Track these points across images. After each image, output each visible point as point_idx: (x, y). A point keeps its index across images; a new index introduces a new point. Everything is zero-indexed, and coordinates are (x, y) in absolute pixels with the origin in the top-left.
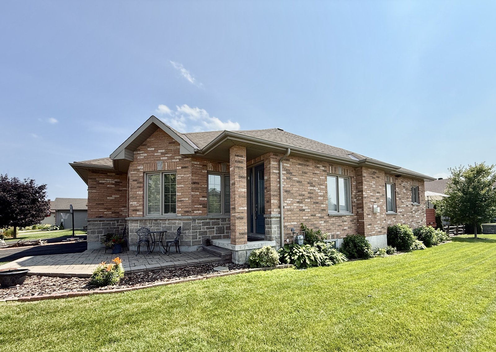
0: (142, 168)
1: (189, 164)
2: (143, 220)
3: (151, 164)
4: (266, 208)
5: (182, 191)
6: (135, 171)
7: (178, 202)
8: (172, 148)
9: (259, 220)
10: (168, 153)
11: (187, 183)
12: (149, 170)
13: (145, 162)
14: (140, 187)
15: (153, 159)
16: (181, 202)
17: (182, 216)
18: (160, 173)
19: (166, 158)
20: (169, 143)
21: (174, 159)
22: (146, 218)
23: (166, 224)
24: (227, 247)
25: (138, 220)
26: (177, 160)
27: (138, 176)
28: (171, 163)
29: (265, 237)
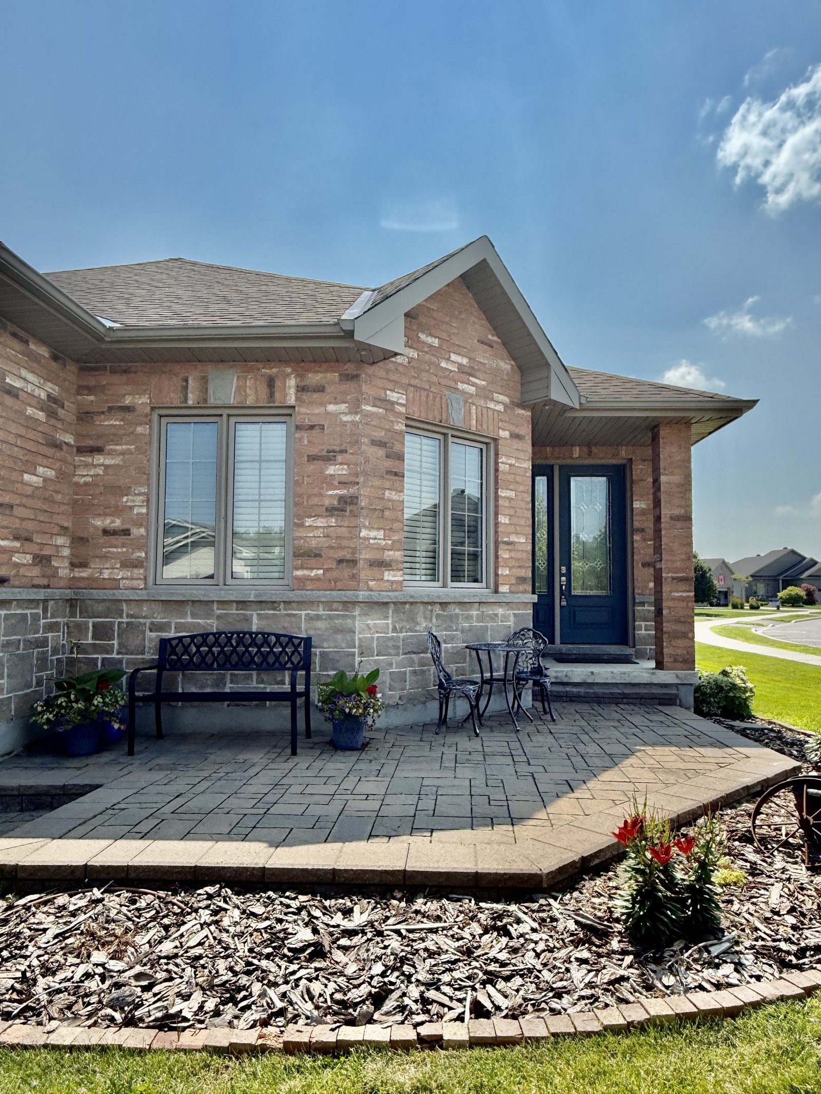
0: (401, 401)
1: (526, 430)
2: (405, 603)
3: (431, 397)
4: (640, 579)
5: (512, 512)
6: (379, 403)
7: (501, 546)
8: (486, 362)
9: (577, 609)
10: (478, 374)
11: (522, 488)
12: (423, 414)
13: (413, 382)
14: (396, 474)
15: (435, 379)
16: (509, 547)
17: (511, 592)
18: (445, 435)
19: (472, 390)
20: (478, 341)
21: (492, 400)
22: (412, 597)
23: (473, 619)
24: (645, 678)
25: (388, 603)
26: (500, 408)
27: (389, 430)
28: (485, 411)
29: (636, 652)
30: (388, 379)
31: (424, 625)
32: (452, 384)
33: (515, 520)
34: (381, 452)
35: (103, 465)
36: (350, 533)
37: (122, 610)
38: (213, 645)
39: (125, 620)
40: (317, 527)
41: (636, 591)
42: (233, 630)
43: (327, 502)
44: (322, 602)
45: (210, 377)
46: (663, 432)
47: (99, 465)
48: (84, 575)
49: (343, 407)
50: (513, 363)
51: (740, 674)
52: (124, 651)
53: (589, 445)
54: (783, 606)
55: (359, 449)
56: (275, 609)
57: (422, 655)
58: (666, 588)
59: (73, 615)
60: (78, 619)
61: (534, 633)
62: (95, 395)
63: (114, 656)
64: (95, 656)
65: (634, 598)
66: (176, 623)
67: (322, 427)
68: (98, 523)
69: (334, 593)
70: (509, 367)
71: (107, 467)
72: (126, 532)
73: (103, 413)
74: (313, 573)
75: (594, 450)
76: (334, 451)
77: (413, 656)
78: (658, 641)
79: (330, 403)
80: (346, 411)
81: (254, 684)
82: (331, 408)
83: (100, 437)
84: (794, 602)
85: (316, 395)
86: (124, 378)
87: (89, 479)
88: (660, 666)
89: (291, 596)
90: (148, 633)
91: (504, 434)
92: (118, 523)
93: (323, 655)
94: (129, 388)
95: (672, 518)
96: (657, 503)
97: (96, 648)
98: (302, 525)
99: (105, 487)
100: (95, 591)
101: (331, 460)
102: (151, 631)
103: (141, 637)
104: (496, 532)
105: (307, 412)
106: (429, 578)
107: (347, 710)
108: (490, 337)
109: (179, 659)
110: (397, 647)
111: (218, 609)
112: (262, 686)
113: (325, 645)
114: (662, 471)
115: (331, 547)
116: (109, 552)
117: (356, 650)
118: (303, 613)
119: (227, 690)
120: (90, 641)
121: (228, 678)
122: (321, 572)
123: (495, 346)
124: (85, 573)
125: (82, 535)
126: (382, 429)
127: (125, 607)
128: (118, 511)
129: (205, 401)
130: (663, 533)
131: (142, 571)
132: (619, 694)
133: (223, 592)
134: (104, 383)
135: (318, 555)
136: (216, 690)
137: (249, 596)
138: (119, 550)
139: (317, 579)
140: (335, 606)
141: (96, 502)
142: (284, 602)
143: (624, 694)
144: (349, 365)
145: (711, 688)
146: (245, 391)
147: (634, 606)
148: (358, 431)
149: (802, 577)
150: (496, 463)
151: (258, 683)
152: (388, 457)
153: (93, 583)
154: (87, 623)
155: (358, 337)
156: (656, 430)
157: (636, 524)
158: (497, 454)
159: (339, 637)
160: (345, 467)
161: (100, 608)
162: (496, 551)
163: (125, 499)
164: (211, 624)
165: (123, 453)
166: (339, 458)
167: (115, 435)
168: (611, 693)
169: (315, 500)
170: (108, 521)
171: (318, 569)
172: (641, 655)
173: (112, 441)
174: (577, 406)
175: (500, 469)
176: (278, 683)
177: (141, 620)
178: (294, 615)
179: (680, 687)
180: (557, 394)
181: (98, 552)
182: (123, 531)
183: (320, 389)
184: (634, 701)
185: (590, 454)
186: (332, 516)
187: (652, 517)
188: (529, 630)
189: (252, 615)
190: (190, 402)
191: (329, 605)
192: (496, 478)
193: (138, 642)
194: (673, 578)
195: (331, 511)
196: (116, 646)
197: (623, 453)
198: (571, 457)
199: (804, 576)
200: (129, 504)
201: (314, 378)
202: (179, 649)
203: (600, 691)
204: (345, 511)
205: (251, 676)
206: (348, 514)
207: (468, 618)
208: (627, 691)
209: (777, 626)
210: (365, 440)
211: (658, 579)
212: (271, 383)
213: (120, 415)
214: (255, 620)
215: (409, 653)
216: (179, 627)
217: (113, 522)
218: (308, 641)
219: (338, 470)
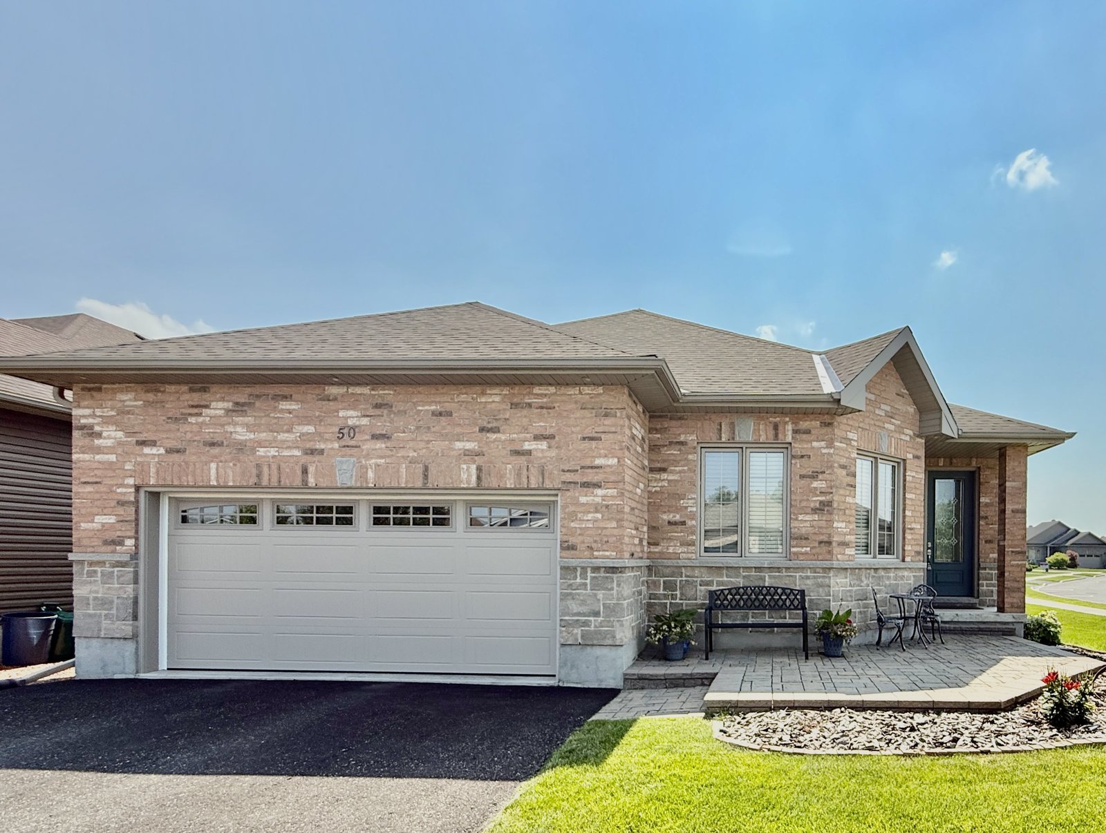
0: (854, 438)
1: (922, 453)
2: (856, 568)
3: (870, 434)
4: (983, 552)
5: (913, 508)
6: (843, 440)
7: (907, 531)
8: (900, 408)
9: (938, 572)
10: (896, 417)
11: (918, 492)
12: (866, 446)
13: (861, 425)
14: (852, 486)
15: (872, 422)
16: (912, 531)
17: (912, 561)
18: (876, 458)
19: (892, 427)
20: (896, 394)
21: (903, 433)
22: (860, 565)
23: (890, 579)
24: (992, 618)
25: (847, 569)
26: (908, 438)
27: (848, 458)
28: (899, 440)
29: (979, 601)
30: (848, 425)
31: (865, 582)
32: (881, 424)
33: (915, 514)
34: (844, 472)
35: (667, 480)
36: (827, 524)
37: (682, 573)
38: (743, 595)
39: (684, 579)
40: (806, 521)
41: (981, 560)
42: (754, 585)
43: (812, 505)
44: (810, 568)
45: (736, 423)
46: (1009, 452)
47: (664, 480)
48: (657, 550)
49: (823, 444)
50: (915, 407)
51: (1053, 616)
52: (684, 598)
53: (950, 458)
54: (1050, 568)
55: (833, 470)
56: (779, 572)
57: (864, 601)
58: (1007, 558)
59: (650, 575)
60: (654, 578)
61: (928, 588)
62: (661, 434)
63: (678, 601)
64: (665, 601)
65: (979, 565)
66: (717, 581)
67: (809, 457)
68: (665, 517)
69: (818, 562)
70: (912, 410)
71: (669, 481)
72: (683, 523)
73: (666, 446)
74: (804, 550)
75: (954, 461)
76: (817, 472)
77: (860, 602)
78: (1001, 593)
79: (814, 441)
80: (825, 446)
81: (767, 619)
82: (815, 444)
83: (664, 461)
84: (1059, 565)
85: (804, 436)
86: (679, 423)
87: (658, 489)
88: (1001, 609)
89: (790, 564)
90: (699, 587)
91: (910, 456)
92: (678, 518)
93: (811, 601)
94: (682, 430)
95: (1013, 511)
96: (1002, 500)
97: (666, 597)
98: (797, 519)
99: (669, 494)
100: (665, 561)
101: (814, 478)
102: (701, 585)
103: (694, 589)
104: (904, 522)
105: (798, 448)
106: (864, 552)
107: (839, 633)
108: (902, 390)
109: (722, 603)
110: (851, 596)
111: (743, 572)
112: (772, 620)
113: (812, 594)
114: (1007, 479)
115: (815, 533)
116: (672, 536)
117: (831, 598)
118: (798, 575)
119: (750, 622)
120: (662, 592)
121: (750, 615)
122: (809, 549)
123: (905, 396)
124: (657, 549)
125: (654, 525)
126: (844, 457)
127: (683, 570)
128: (678, 510)
129: (733, 438)
130: (1007, 521)
131: (693, 548)
132: (977, 628)
133: (747, 562)
134: (666, 426)
135: (806, 539)
136: (743, 622)
137: (764, 564)
138: (679, 534)
139: (806, 553)
140: (818, 570)
141: (662, 503)
142: (786, 568)
143: (979, 628)
144: (826, 416)
145: (1034, 625)
146: (759, 433)
147: (979, 570)
148: (832, 459)
149: (1067, 545)
150: (905, 476)
151: (769, 618)
152: (847, 475)
153: (662, 555)
154: (659, 581)
155: (842, 403)
156: (1003, 450)
157: (982, 514)
158: (905, 470)
159: (821, 590)
160: (824, 482)
161: (667, 571)
162: (904, 534)
163: (682, 502)
164: (740, 582)
165: (680, 472)
166: (820, 477)
167: (675, 461)
168: (971, 628)
169: (804, 504)
170: (671, 516)
171: (806, 547)
172: (983, 604)
173: (673, 464)
174: (957, 437)
175: (907, 480)
176: (781, 618)
177: (695, 579)
178: (791, 576)
179: (1015, 624)
180: (946, 430)
181: (665, 536)
182: (681, 522)
183: (808, 432)
184: (986, 633)
185: (951, 464)
186: (816, 513)
187: (997, 509)
188: (924, 586)
189: (765, 576)
190: (723, 440)
191: (814, 570)
192: (904, 486)
193: (693, 593)
194: (1012, 552)
195: (815, 511)
196: (678, 596)
197: (974, 463)
198: (938, 465)
199: (1068, 544)
200: (685, 505)
201: (804, 425)
202: (722, 597)
203: (964, 626)
204: (824, 510)
205: (765, 614)
206: (825, 512)
207: (889, 578)
208: (982, 626)
209: (1049, 585)
210: (836, 465)
211: (1002, 552)
212: (776, 427)
213: (678, 447)
214: (767, 579)
215: (858, 600)
216: (719, 584)
217: (675, 517)
218: (802, 592)
219: (819, 484)
